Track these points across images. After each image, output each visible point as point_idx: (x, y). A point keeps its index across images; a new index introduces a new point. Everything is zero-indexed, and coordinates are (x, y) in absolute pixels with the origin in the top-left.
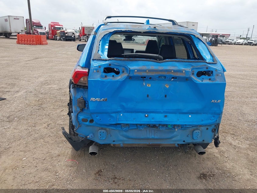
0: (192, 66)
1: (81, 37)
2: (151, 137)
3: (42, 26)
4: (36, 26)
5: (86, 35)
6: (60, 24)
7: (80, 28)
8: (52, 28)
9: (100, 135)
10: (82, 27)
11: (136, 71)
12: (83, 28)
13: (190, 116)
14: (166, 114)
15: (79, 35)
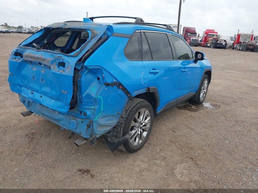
1: (235, 45)
3: (196, 33)
4: (190, 33)
5: (241, 42)
6: (215, 31)
7: (235, 35)
8: (206, 35)
10: (238, 34)
12: (239, 36)
13: (53, 101)
14: (41, 95)
15: (233, 43)
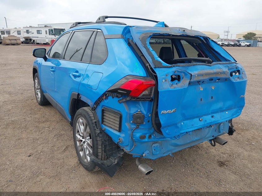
0: (228, 67)
2: (195, 140)
9: (155, 150)
11: (197, 76)
13: (227, 112)
14: (212, 115)
